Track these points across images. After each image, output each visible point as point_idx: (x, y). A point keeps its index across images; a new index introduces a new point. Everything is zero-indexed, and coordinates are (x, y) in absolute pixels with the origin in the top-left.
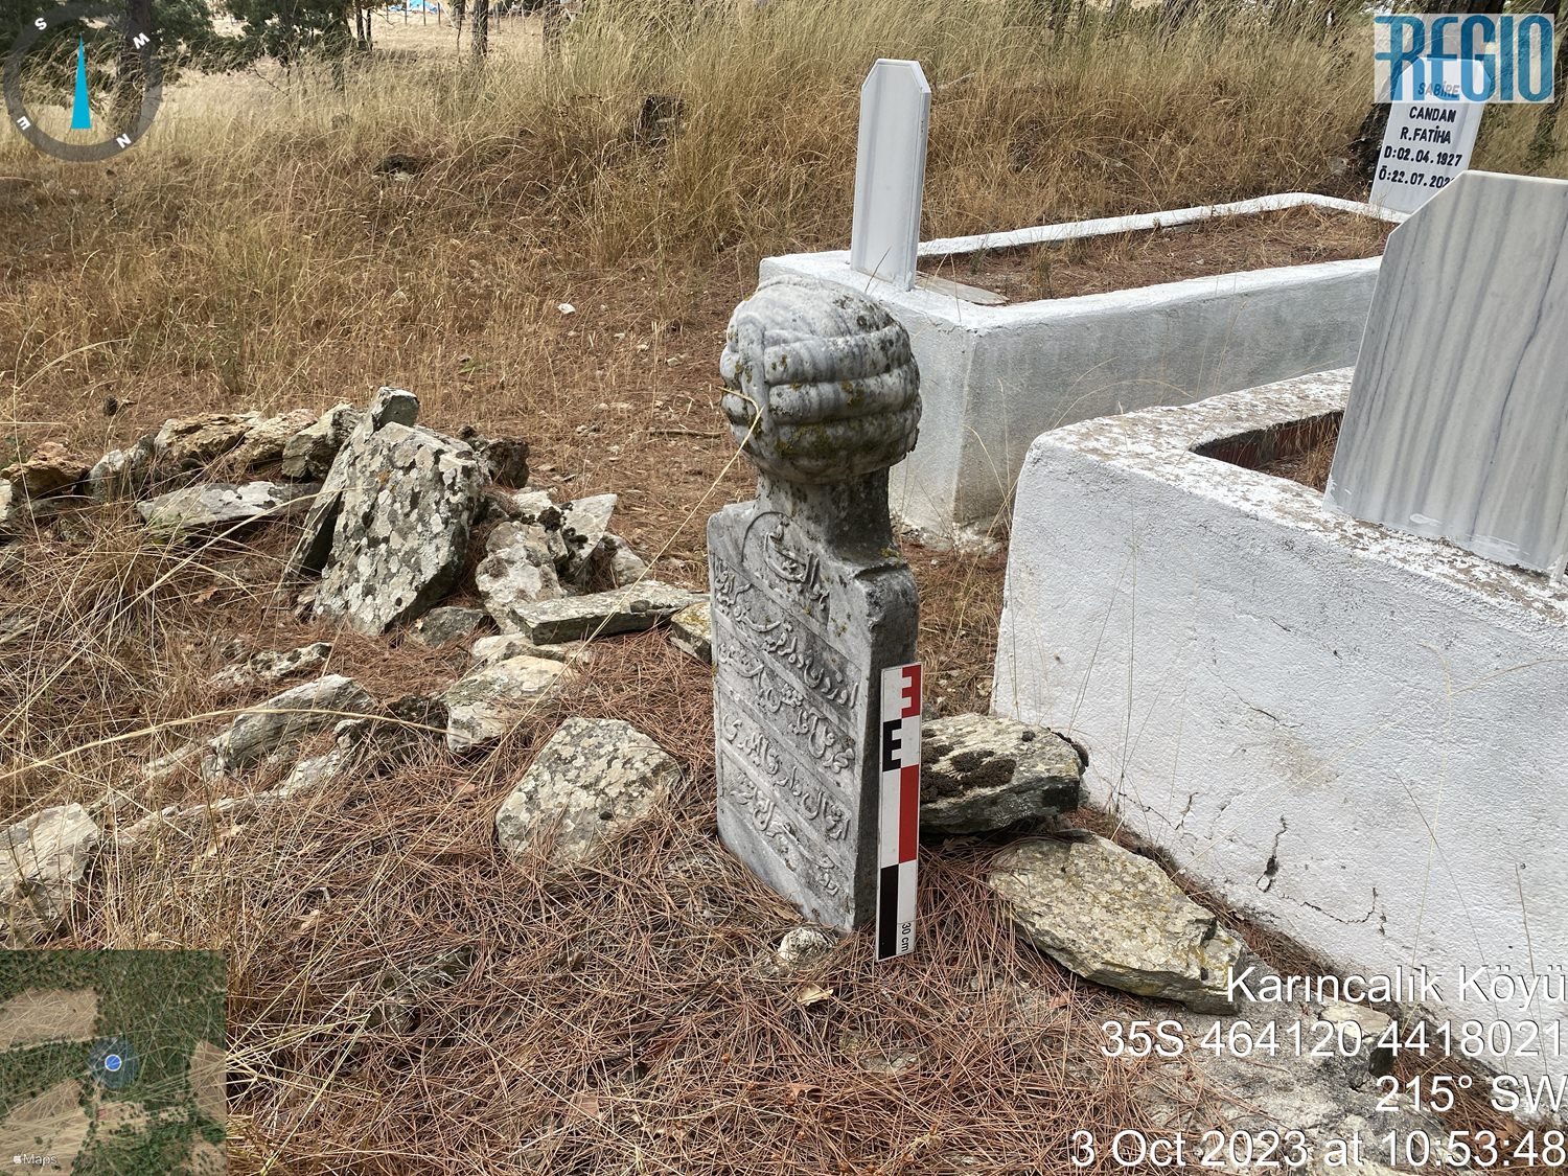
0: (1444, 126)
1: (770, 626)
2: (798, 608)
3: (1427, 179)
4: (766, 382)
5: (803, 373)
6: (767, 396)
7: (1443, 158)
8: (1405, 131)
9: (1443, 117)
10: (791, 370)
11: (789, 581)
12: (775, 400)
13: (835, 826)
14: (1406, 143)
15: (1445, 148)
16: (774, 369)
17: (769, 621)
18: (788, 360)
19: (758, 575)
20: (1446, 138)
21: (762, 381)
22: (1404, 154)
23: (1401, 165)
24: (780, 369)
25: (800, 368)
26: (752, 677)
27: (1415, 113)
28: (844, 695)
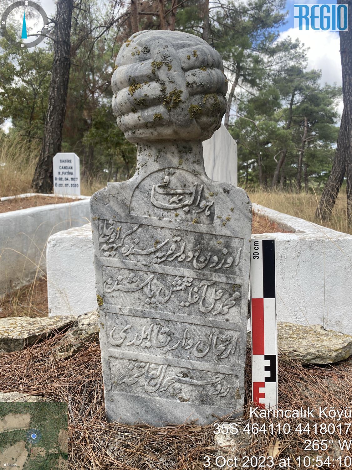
0: (70, 171)
1: (158, 246)
2: (186, 223)
3: (70, 185)
4: (183, 69)
5: (207, 61)
6: (184, 78)
7: (72, 179)
8: (59, 173)
9: (69, 168)
10: (201, 59)
11: (175, 209)
12: (190, 79)
13: (225, 350)
14: (61, 176)
15: (72, 176)
16: (189, 59)
17: (158, 243)
18: (198, 53)
19: (146, 216)
20: (72, 174)
21: (180, 68)
22: (61, 179)
23: (61, 182)
24: (193, 59)
25: (206, 58)
26: (142, 288)
27: (61, 168)
28: (230, 260)
